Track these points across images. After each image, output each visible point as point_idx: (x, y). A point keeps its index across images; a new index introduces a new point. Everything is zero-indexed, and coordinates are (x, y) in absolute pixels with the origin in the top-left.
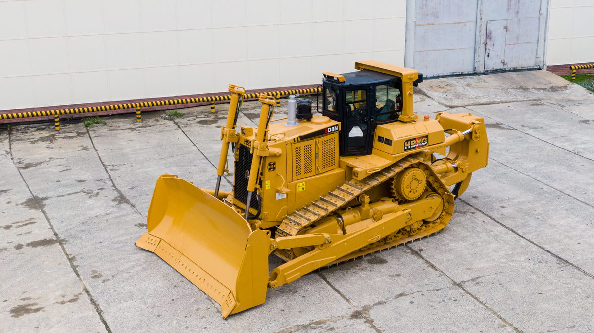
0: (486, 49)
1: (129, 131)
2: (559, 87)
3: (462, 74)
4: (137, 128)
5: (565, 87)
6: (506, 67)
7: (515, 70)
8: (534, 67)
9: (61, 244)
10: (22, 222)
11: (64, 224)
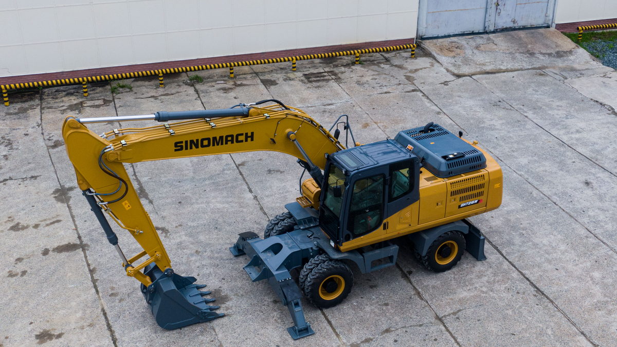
0: (497, 9)
1: (152, 99)
2: (564, 52)
3: (473, 33)
4: (160, 96)
5: (570, 52)
6: (516, 25)
7: (524, 28)
8: (543, 25)
9: (84, 250)
10: (50, 219)
11: (87, 224)
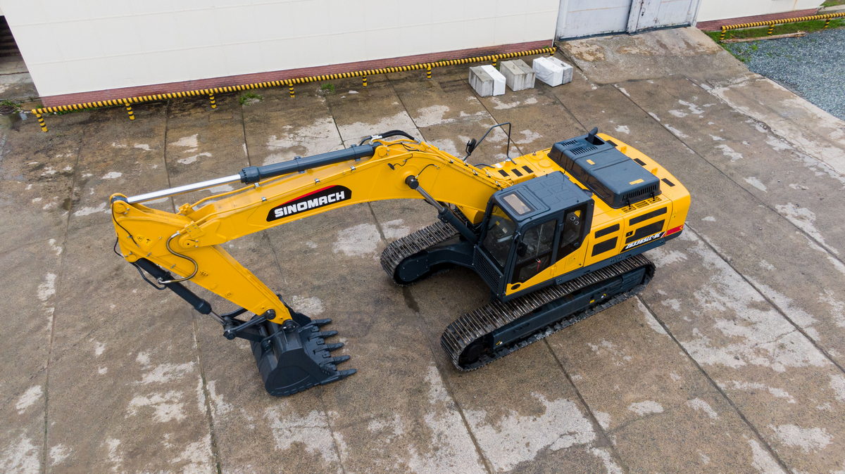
0: (641, 8)
3: (612, 33)
5: (715, 54)
6: (658, 25)
7: (665, 27)
8: (684, 24)
